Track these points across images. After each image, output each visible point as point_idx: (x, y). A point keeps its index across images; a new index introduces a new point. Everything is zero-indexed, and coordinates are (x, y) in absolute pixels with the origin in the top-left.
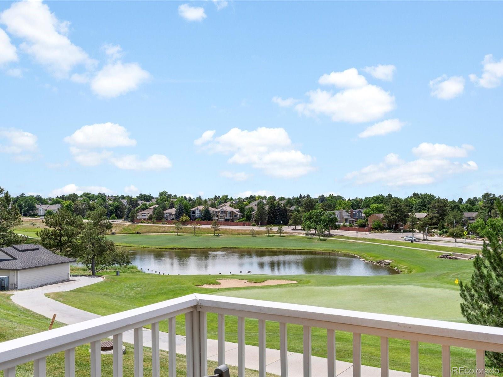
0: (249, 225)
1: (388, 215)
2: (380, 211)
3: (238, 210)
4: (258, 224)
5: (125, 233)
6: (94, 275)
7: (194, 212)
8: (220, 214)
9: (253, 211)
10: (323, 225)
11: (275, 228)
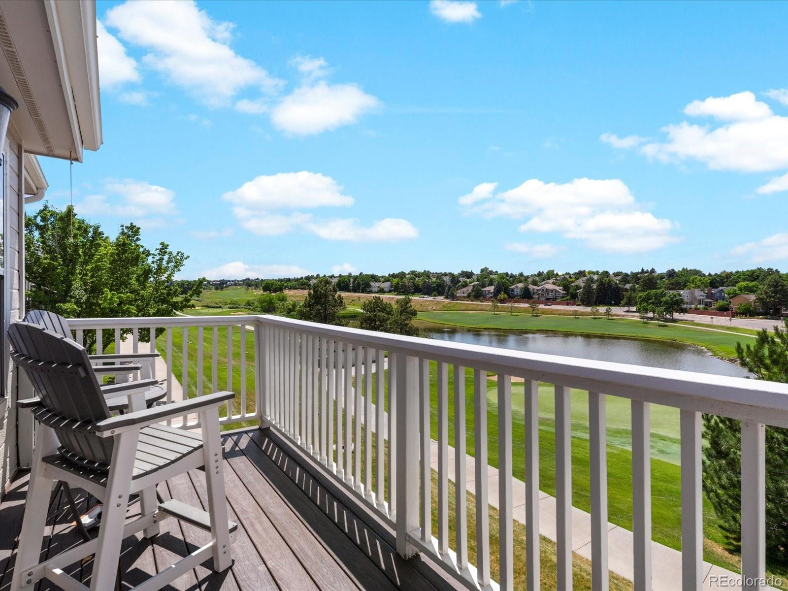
0: (573, 305)
1: (764, 296)
2: (751, 290)
3: (561, 288)
4: (583, 304)
5: (445, 311)
7: (513, 290)
8: (540, 292)
9: (580, 288)
10: (663, 308)
11: (602, 309)
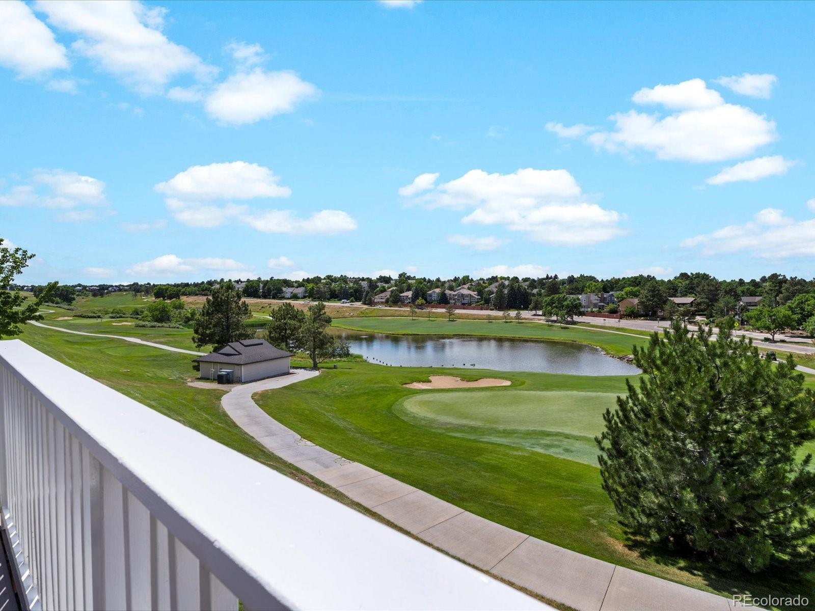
0: (487, 310)
1: (644, 300)
2: (635, 295)
3: (476, 293)
4: (496, 309)
5: (362, 317)
6: (315, 367)
7: (431, 295)
8: (456, 297)
9: (493, 293)
10: (565, 312)
11: (513, 313)
